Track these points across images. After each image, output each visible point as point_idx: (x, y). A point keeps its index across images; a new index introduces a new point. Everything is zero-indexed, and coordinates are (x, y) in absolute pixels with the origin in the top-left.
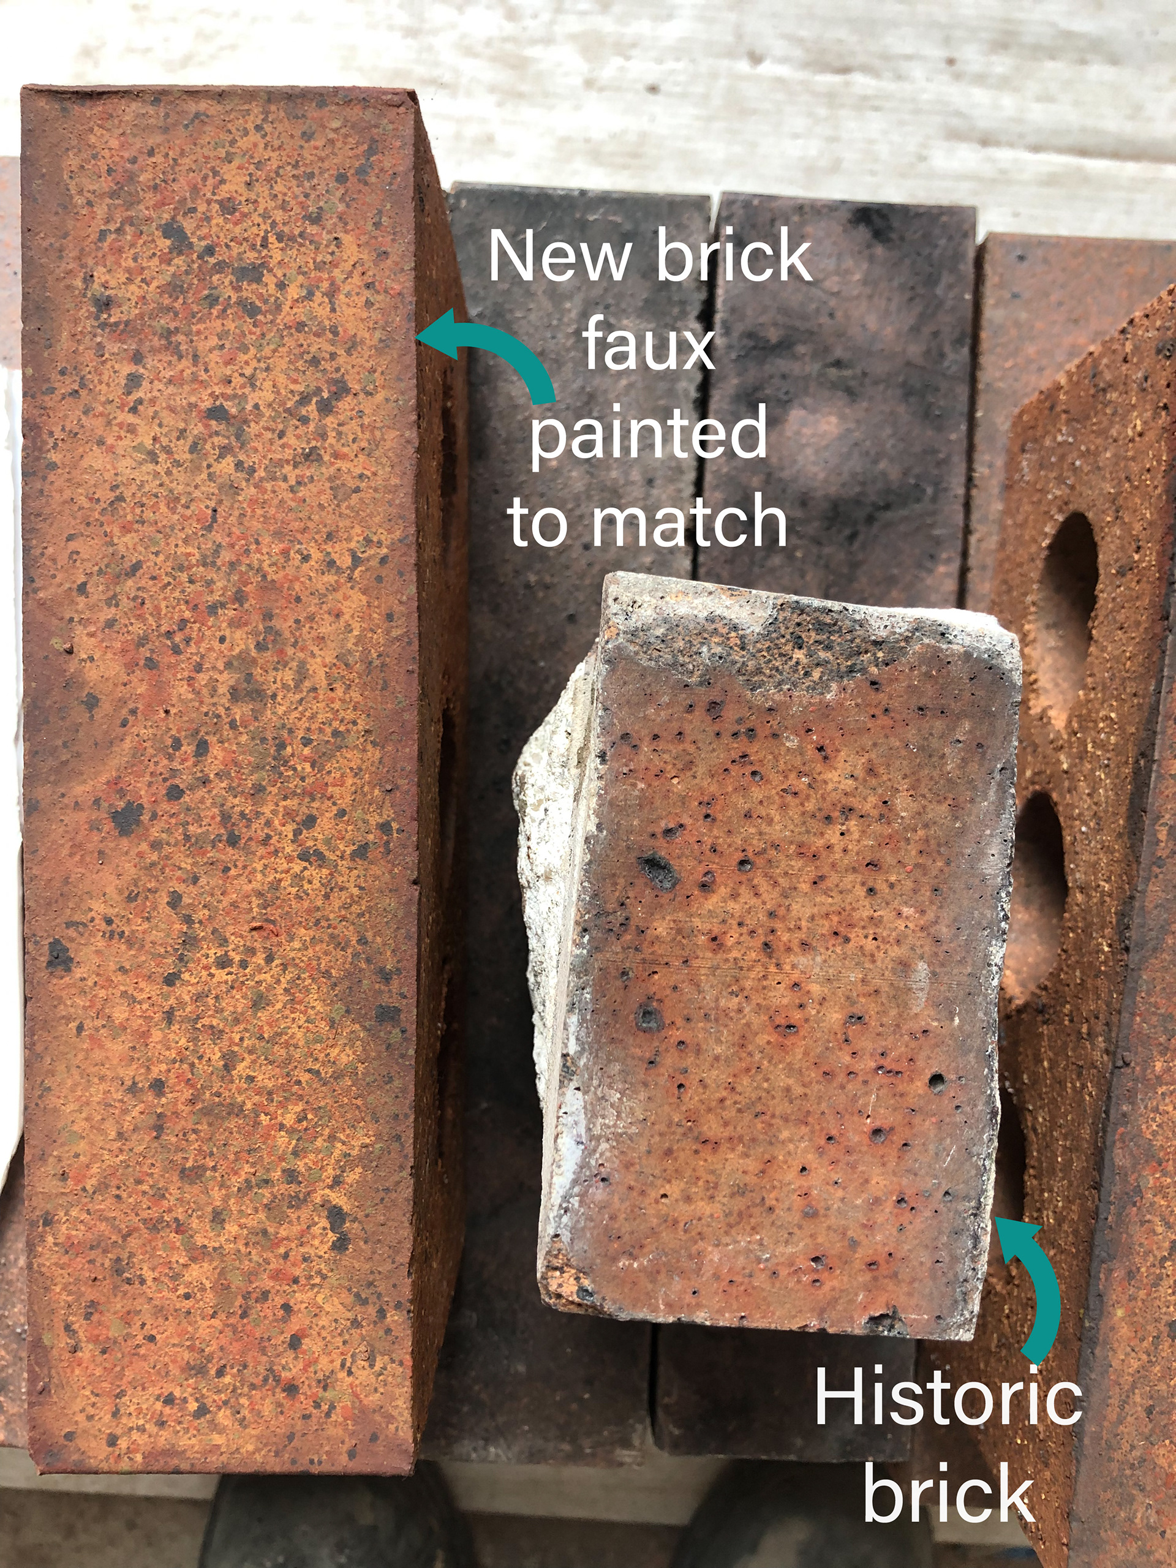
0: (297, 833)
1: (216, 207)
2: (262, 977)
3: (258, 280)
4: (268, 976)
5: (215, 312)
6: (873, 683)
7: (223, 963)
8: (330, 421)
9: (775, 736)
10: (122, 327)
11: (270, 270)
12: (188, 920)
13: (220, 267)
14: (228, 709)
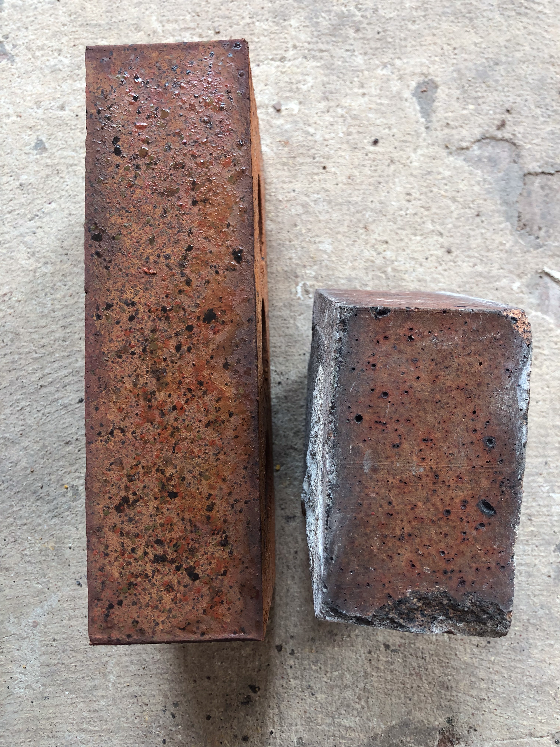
0: (137, 313)
1: (175, 588)
2: (150, 251)
3: (156, 556)
4: (148, 251)
5: (175, 541)
6: (390, 597)
7: (168, 257)
8: (123, 494)
9: (434, 572)
10: (216, 532)
11: (151, 560)
12: (183, 275)
13: (172, 561)
14: (167, 366)
